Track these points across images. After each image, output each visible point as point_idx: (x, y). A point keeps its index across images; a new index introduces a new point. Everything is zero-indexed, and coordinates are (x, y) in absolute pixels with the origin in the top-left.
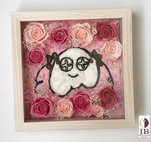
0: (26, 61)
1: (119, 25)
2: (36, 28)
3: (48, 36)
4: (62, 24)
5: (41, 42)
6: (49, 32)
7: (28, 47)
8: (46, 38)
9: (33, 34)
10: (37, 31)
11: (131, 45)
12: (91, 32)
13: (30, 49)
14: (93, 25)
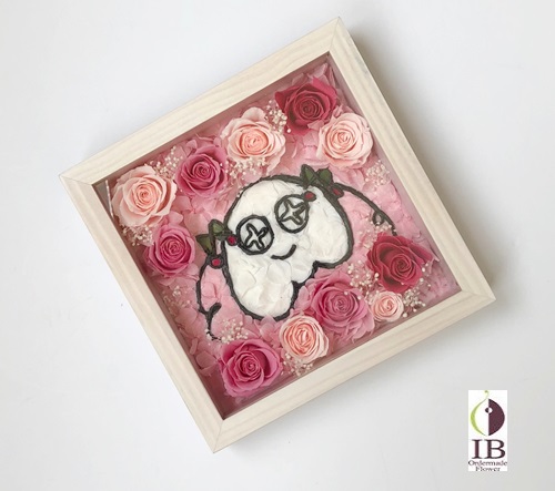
0: (154, 274)
1: (331, 73)
2: (138, 184)
3: (174, 188)
4: (193, 143)
5: (166, 211)
6: (173, 178)
7: (141, 238)
8: (173, 196)
9: (137, 202)
10: (143, 191)
11: (382, 104)
12: (273, 124)
13: (150, 240)
14: (269, 107)
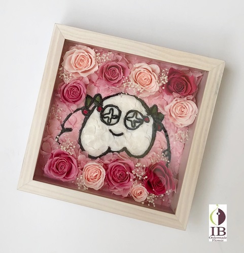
0: (57, 95)
1: (200, 79)
2: (83, 54)
3: (96, 68)
4: (120, 57)
5: (85, 75)
6: (99, 65)
7: (65, 77)
8: (93, 71)
9: (77, 61)
10: (83, 59)
11: (211, 112)
12: (159, 79)
13: (67, 81)
14: (164, 71)
